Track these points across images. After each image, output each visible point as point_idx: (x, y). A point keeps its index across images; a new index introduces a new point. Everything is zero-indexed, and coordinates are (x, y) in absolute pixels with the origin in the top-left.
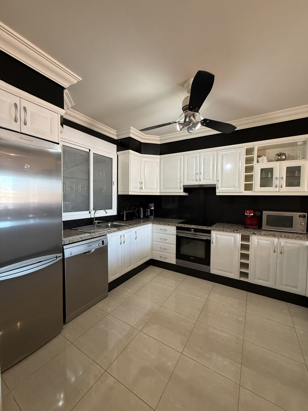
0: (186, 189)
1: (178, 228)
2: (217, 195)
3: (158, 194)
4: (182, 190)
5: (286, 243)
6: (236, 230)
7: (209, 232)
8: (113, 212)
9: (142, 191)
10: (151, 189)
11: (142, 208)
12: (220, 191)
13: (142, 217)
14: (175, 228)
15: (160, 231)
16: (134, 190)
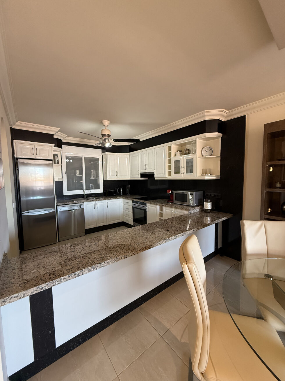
0: (142, 175)
1: (133, 202)
2: (155, 179)
3: (130, 179)
4: (140, 176)
5: (177, 212)
6: (156, 203)
7: (145, 204)
8: (101, 190)
9: (118, 177)
10: (124, 175)
11: (121, 188)
12: (157, 177)
13: (122, 194)
14: (132, 201)
15: (126, 203)
16: (111, 177)
